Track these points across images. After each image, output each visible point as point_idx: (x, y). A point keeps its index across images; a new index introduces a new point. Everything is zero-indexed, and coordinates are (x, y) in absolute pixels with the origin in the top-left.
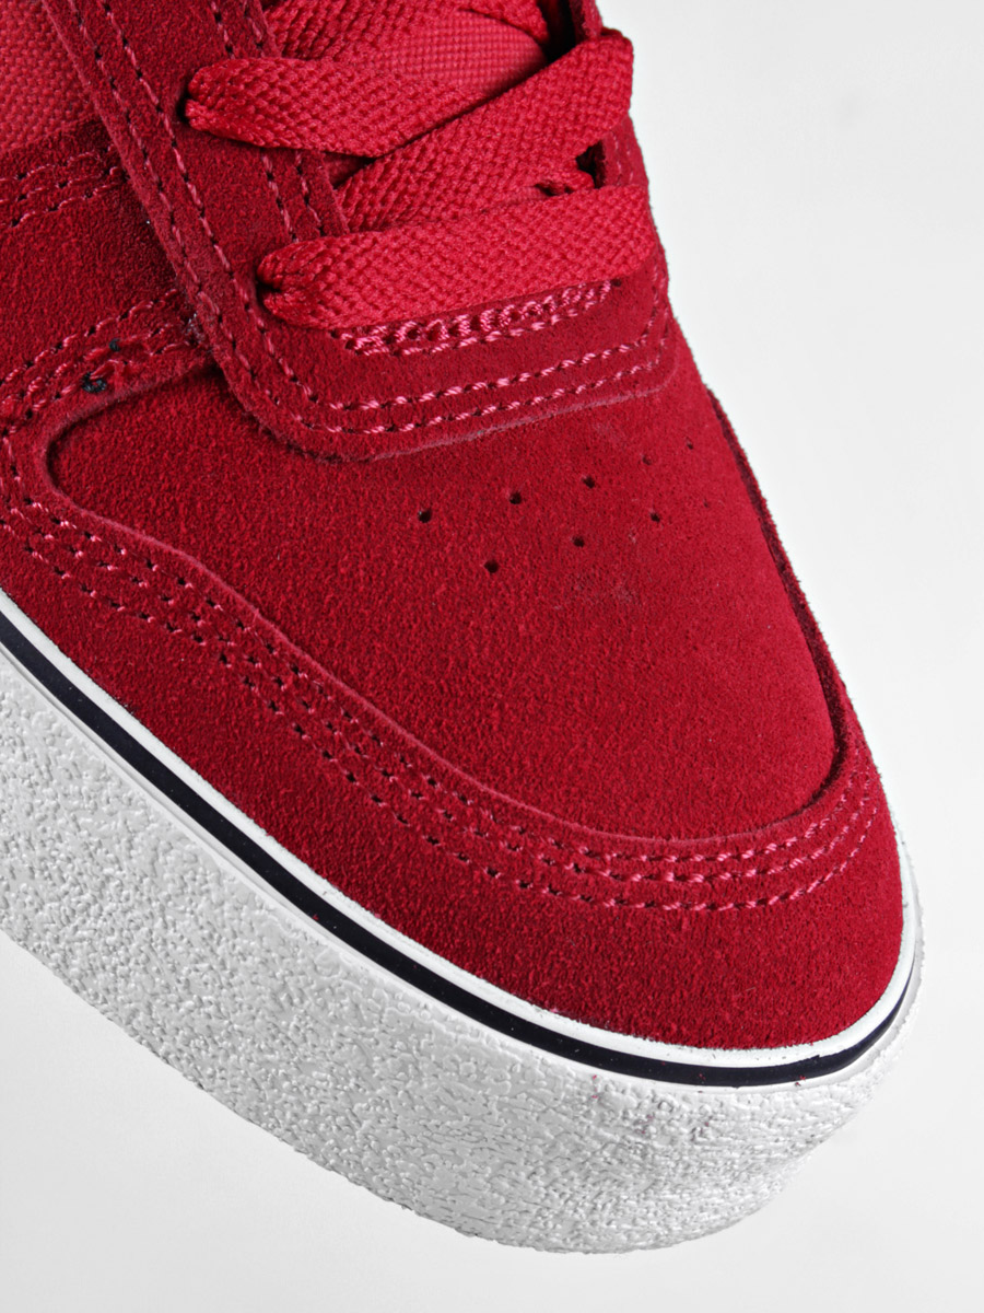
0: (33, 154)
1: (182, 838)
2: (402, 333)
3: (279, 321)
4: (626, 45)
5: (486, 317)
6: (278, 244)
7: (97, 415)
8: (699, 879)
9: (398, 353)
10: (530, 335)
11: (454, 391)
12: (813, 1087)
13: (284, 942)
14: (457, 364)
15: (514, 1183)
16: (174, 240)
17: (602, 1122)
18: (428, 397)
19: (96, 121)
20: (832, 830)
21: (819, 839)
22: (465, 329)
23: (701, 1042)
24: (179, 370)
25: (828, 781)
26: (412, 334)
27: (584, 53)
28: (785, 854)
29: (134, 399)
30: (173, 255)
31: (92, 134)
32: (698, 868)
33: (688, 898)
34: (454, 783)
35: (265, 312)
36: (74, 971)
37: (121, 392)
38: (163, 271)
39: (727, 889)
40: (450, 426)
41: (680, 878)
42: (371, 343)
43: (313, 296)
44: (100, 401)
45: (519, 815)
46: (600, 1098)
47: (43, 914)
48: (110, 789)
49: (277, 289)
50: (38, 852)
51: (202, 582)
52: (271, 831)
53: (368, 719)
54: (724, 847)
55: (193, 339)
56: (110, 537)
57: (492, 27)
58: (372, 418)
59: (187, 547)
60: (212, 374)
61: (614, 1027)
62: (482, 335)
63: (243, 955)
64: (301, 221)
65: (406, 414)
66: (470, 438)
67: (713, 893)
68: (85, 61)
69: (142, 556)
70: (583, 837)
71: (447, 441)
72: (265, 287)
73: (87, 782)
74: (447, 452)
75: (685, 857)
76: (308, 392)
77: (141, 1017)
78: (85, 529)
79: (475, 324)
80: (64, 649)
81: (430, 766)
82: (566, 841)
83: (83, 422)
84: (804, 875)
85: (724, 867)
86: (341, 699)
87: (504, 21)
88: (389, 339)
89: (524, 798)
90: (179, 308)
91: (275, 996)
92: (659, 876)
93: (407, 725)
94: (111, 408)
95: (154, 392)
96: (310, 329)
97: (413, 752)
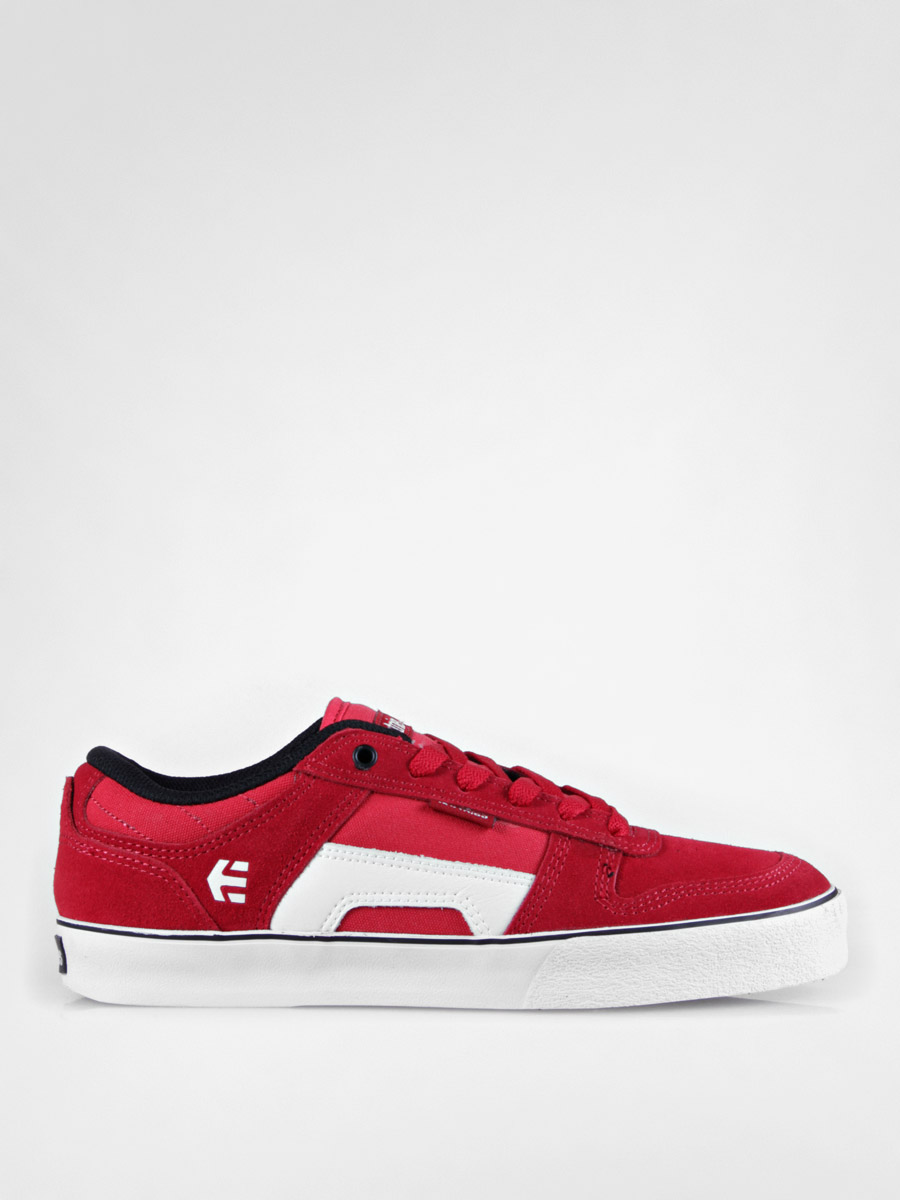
3: (623, 837)
7: (617, 879)
37: (617, 871)
49: (617, 832)
83: (617, 883)
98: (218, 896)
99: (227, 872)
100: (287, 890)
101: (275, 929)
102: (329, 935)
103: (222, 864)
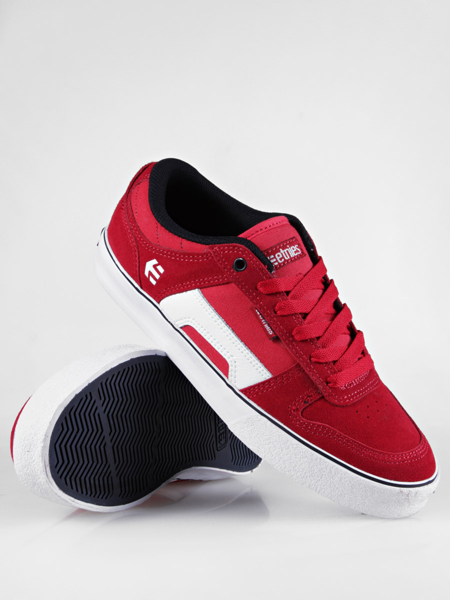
0: (290, 370)
1: (335, 466)
2: (346, 385)
3: (331, 388)
4: (362, 332)
5: (356, 380)
6: (329, 376)
7: (307, 406)
8: (408, 457)
9: (347, 388)
10: (362, 381)
11: (356, 392)
12: (430, 485)
13: (352, 478)
14: (355, 388)
15: (390, 508)
16: (314, 378)
17: (402, 496)
18: (353, 394)
19: (298, 364)
20: (424, 447)
21: (423, 448)
22: (354, 383)
23: (414, 481)
24: (318, 397)
25: (421, 440)
26: (348, 385)
27: (358, 336)
28: (419, 452)
29: (312, 403)
30: (314, 381)
31: (298, 365)
32: (408, 456)
33: (408, 460)
34: (371, 450)
35: (329, 387)
36: (318, 490)
37: (310, 403)
38: (312, 383)
39: (412, 458)
40: (357, 398)
41: (406, 457)
42: (343, 388)
43: (335, 383)
44: (307, 405)
45: (382, 453)
46: (401, 492)
47: (312, 482)
48: (322, 461)
49: (330, 383)
50: (311, 473)
51: (329, 428)
52: (347, 462)
53: (358, 443)
54: (411, 452)
55: (319, 393)
56: (313, 424)
57: (344, 335)
58: (346, 399)
59: (325, 423)
60: (323, 397)
61: (401, 481)
62: (356, 383)
63: (346, 481)
64: (331, 372)
65: (351, 397)
66: (360, 399)
67: (411, 459)
68: (295, 355)
69: (319, 426)
70: (391, 454)
71: (357, 400)
72: (327, 383)
73: (318, 460)
74: (357, 402)
75: (406, 454)
76: (337, 397)
77: (329, 495)
78: (310, 423)
79: (355, 381)
80: (310, 442)
81: (368, 448)
82: (389, 455)
83: (305, 408)
84: (422, 454)
85: (411, 455)
86: (353, 441)
87: (345, 334)
88: (345, 387)
89: (382, 450)
90: (316, 388)
91: (352, 487)
92: (403, 458)
93: (363, 443)
94: (309, 405)
95: (315, 402)
96: (335, 388)
97: (365, 447)
98: (147, 274)
99: (155, 266)
100: (172, 294)
101: (160, 306)
102: (177, 328)
103: (155, 262)
